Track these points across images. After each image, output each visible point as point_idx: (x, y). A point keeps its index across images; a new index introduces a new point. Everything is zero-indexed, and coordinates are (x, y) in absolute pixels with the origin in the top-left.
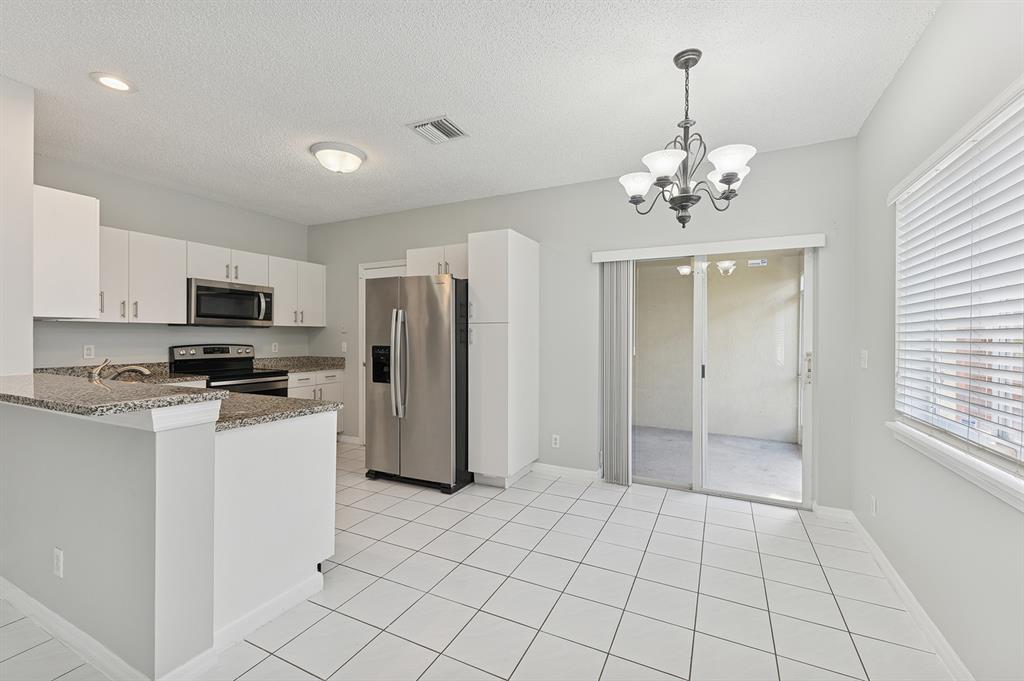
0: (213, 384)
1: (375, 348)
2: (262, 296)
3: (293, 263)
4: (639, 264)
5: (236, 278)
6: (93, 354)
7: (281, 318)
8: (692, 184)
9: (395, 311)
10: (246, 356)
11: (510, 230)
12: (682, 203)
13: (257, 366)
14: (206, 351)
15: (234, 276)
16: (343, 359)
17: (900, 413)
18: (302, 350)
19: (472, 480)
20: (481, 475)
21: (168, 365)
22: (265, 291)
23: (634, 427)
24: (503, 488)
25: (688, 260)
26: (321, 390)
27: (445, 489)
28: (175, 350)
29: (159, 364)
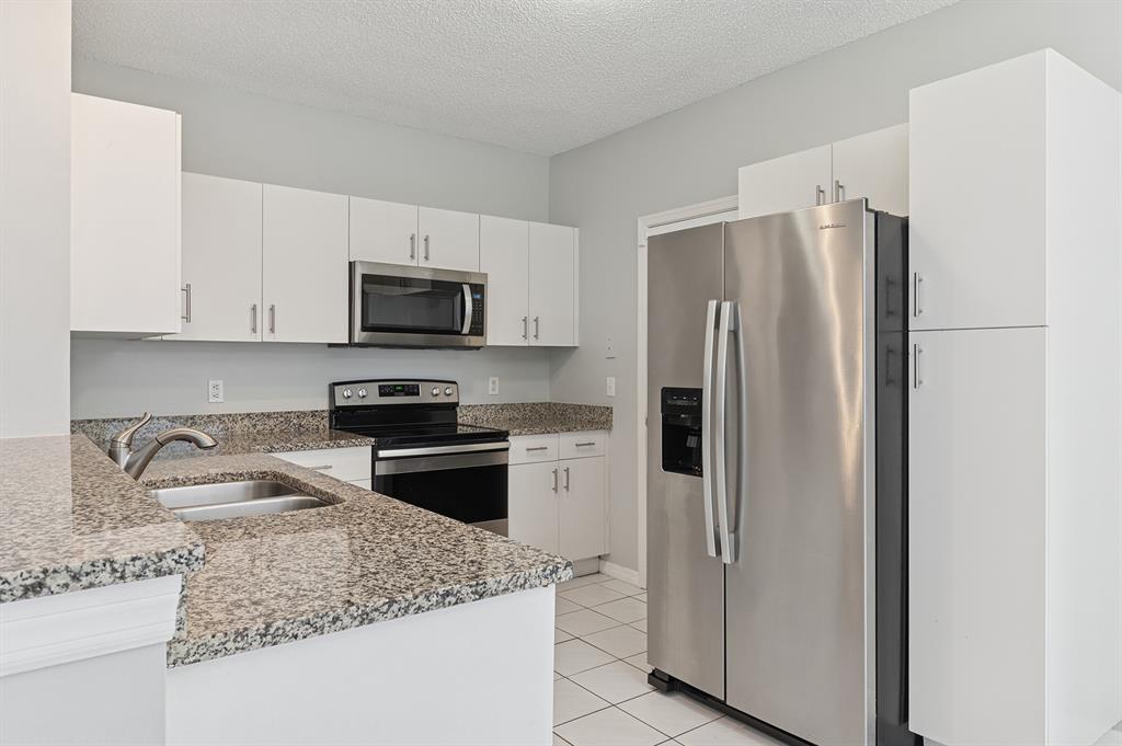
0: (382, 454)
1: (667, 393)
2: (467, 289)
3: (520, 225)
5: (427, 258)
6: (221, 395)
7: (501, 329)
9: (713, 304)
10: (447, 400)
13: (463, 417)
14: (383, 392)
15: (422, 255)
16: (609, 410)
18: (537, 390)
21: (326, 414)
22: (472, 282)
26: (567, 470)
28: (336, 388)
29: (314, 414)
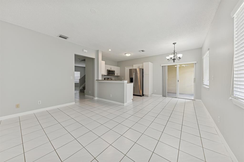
1: (131, 78)
4: (168, 66)
8: (175, 58)
9: (134, 73)
11: (150, 62)
12: (174, 60)
17: (204, 84)
19: (144, 96)
20: (145, 95)
22: (114, 71)
23: (167, 92)
24: (148, 96)
25: (176, 65)
27: (140, 96)
28: (105, 78)
